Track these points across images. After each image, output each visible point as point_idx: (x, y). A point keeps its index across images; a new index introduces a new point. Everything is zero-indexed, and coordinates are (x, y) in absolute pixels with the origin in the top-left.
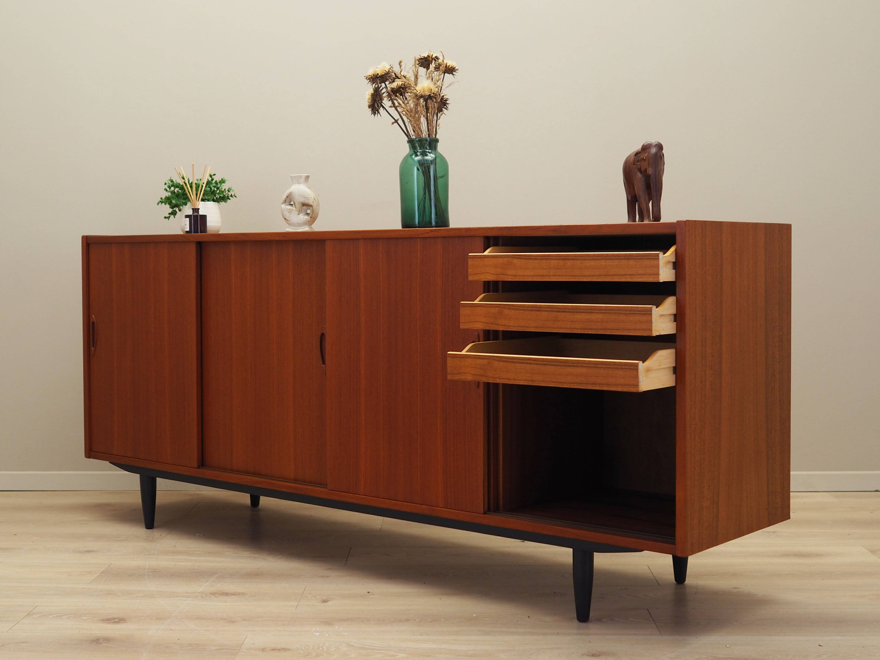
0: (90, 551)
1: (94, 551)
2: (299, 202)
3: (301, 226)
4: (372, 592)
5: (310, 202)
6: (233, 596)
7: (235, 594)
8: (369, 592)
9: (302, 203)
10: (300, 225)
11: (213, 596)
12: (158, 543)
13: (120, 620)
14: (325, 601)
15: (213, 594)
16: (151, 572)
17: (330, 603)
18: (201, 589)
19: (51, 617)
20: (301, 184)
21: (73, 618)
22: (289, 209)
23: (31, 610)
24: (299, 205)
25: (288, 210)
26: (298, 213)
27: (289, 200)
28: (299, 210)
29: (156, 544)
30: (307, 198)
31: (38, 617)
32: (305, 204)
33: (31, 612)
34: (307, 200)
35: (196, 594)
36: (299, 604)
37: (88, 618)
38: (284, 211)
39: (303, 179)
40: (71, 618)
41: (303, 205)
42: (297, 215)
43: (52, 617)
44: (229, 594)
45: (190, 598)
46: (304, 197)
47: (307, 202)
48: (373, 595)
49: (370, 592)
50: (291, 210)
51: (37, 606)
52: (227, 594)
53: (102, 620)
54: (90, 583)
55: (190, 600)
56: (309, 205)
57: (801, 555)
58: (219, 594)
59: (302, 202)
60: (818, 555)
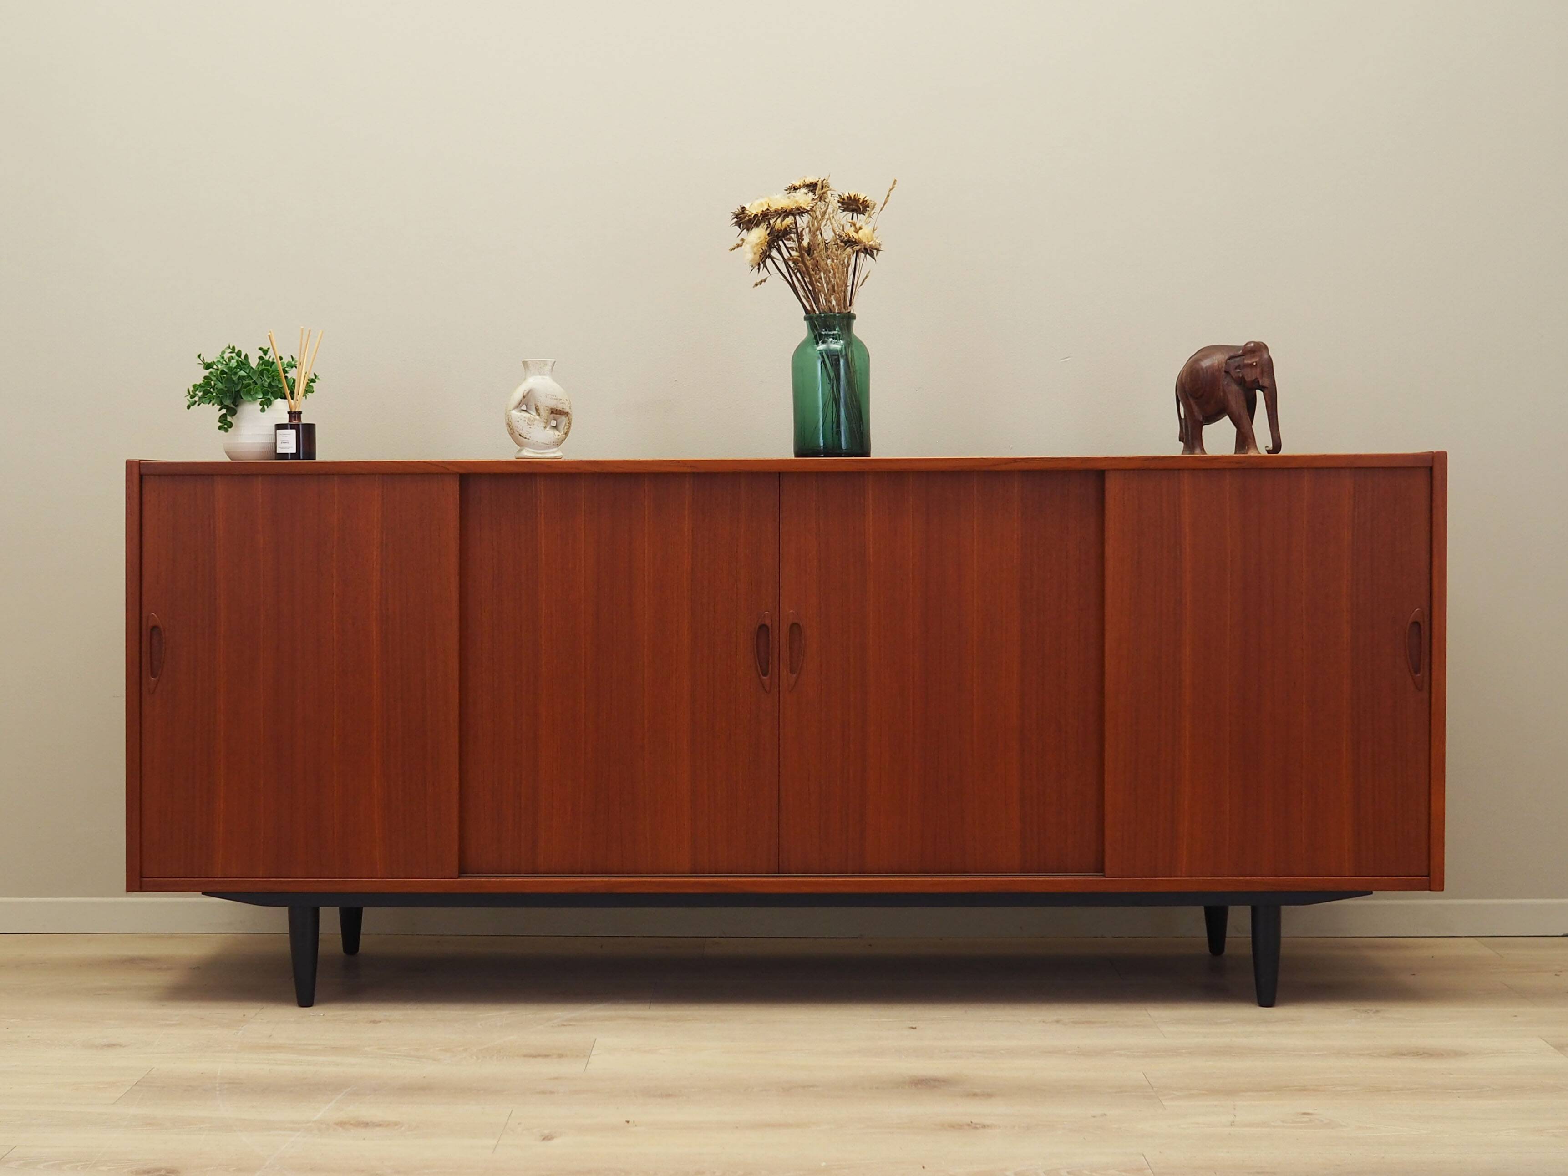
0: (114, 1045)
1: (121, 1046)
2: (547, 407)
3: (549, 448)
4: (634, 1122)
5: (565, 407)
6: (377, 1129)
7: (380, 1125)
8: (628, 1122)
9: (552, 409)
10: (547, 446)
11: (340, 1129)
12: (238, 1030)
13: (168, 1173)
14: (547, 1138)
15: (341, 1124)
16: (226, 1083)
17: (556, 1141)
18: (318, 1116)
19: (41, 1166)
20: (545, 375)
21: (81, 1168)
22: (529, 419)
23: (4, 1153)
24: (547, 411)
25: (526, 420)
26: (544, 426)
27: (526, 403)
28: (546, 421)
29: (235, 1031)
30: (561, 400)
31: (17, 1167)
32: (556, 410)
33: (6, 1157)
34: (561, 403)
35: (310, 1124)
36: (500, 1142)
37: (109, 1169)
38: (518, 422)
39: (548, 368)
40: (79, 1168)
41: (552, 412)
42: (543, 428)
43: (44, 1166)
44: (370, 1124)
45: (299, 1131)
46: (555, 397)
47: (560, 407)
48: (636, 1126)
49: (630, 1122)
50: (532, 421)
51: (16, 1146)
52: (366, 1125)
53: (136, 1171)
54: (114, 1104)
55: (298, 1136)
56: (563, 412)
57: (1427, 1053)
58: (351, 1124)
59: (552, 407)
60: (1457, 1054)
